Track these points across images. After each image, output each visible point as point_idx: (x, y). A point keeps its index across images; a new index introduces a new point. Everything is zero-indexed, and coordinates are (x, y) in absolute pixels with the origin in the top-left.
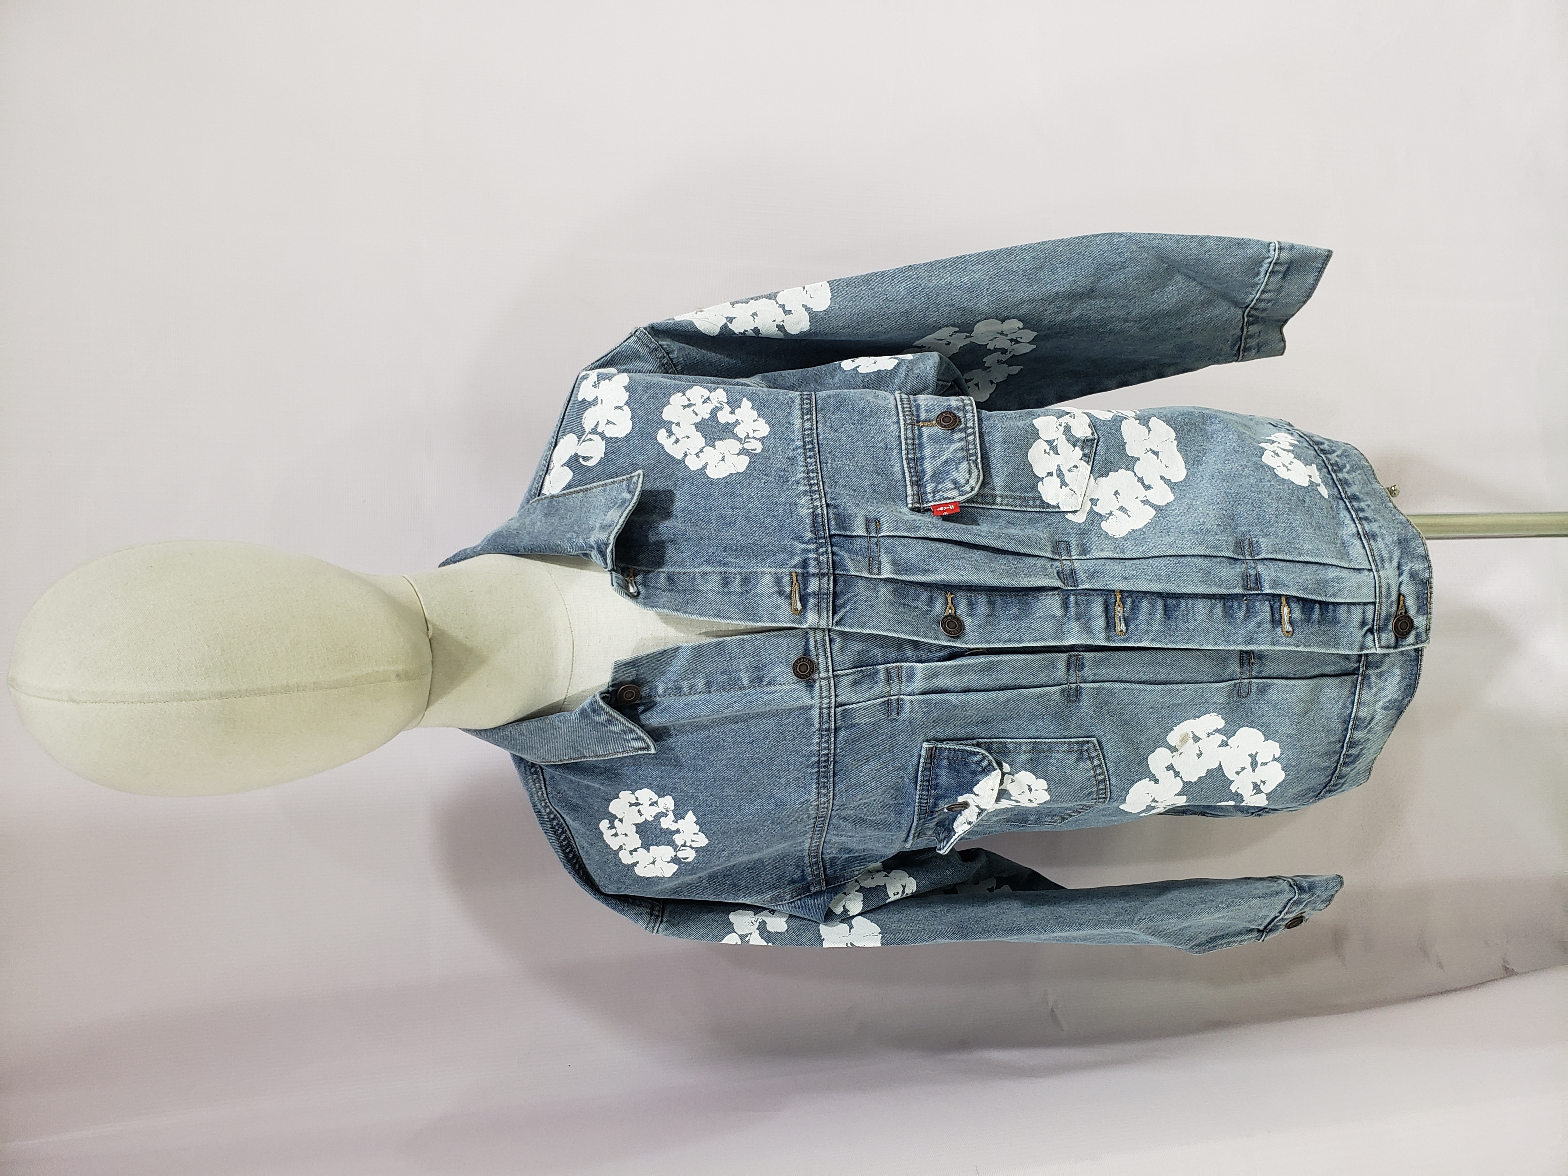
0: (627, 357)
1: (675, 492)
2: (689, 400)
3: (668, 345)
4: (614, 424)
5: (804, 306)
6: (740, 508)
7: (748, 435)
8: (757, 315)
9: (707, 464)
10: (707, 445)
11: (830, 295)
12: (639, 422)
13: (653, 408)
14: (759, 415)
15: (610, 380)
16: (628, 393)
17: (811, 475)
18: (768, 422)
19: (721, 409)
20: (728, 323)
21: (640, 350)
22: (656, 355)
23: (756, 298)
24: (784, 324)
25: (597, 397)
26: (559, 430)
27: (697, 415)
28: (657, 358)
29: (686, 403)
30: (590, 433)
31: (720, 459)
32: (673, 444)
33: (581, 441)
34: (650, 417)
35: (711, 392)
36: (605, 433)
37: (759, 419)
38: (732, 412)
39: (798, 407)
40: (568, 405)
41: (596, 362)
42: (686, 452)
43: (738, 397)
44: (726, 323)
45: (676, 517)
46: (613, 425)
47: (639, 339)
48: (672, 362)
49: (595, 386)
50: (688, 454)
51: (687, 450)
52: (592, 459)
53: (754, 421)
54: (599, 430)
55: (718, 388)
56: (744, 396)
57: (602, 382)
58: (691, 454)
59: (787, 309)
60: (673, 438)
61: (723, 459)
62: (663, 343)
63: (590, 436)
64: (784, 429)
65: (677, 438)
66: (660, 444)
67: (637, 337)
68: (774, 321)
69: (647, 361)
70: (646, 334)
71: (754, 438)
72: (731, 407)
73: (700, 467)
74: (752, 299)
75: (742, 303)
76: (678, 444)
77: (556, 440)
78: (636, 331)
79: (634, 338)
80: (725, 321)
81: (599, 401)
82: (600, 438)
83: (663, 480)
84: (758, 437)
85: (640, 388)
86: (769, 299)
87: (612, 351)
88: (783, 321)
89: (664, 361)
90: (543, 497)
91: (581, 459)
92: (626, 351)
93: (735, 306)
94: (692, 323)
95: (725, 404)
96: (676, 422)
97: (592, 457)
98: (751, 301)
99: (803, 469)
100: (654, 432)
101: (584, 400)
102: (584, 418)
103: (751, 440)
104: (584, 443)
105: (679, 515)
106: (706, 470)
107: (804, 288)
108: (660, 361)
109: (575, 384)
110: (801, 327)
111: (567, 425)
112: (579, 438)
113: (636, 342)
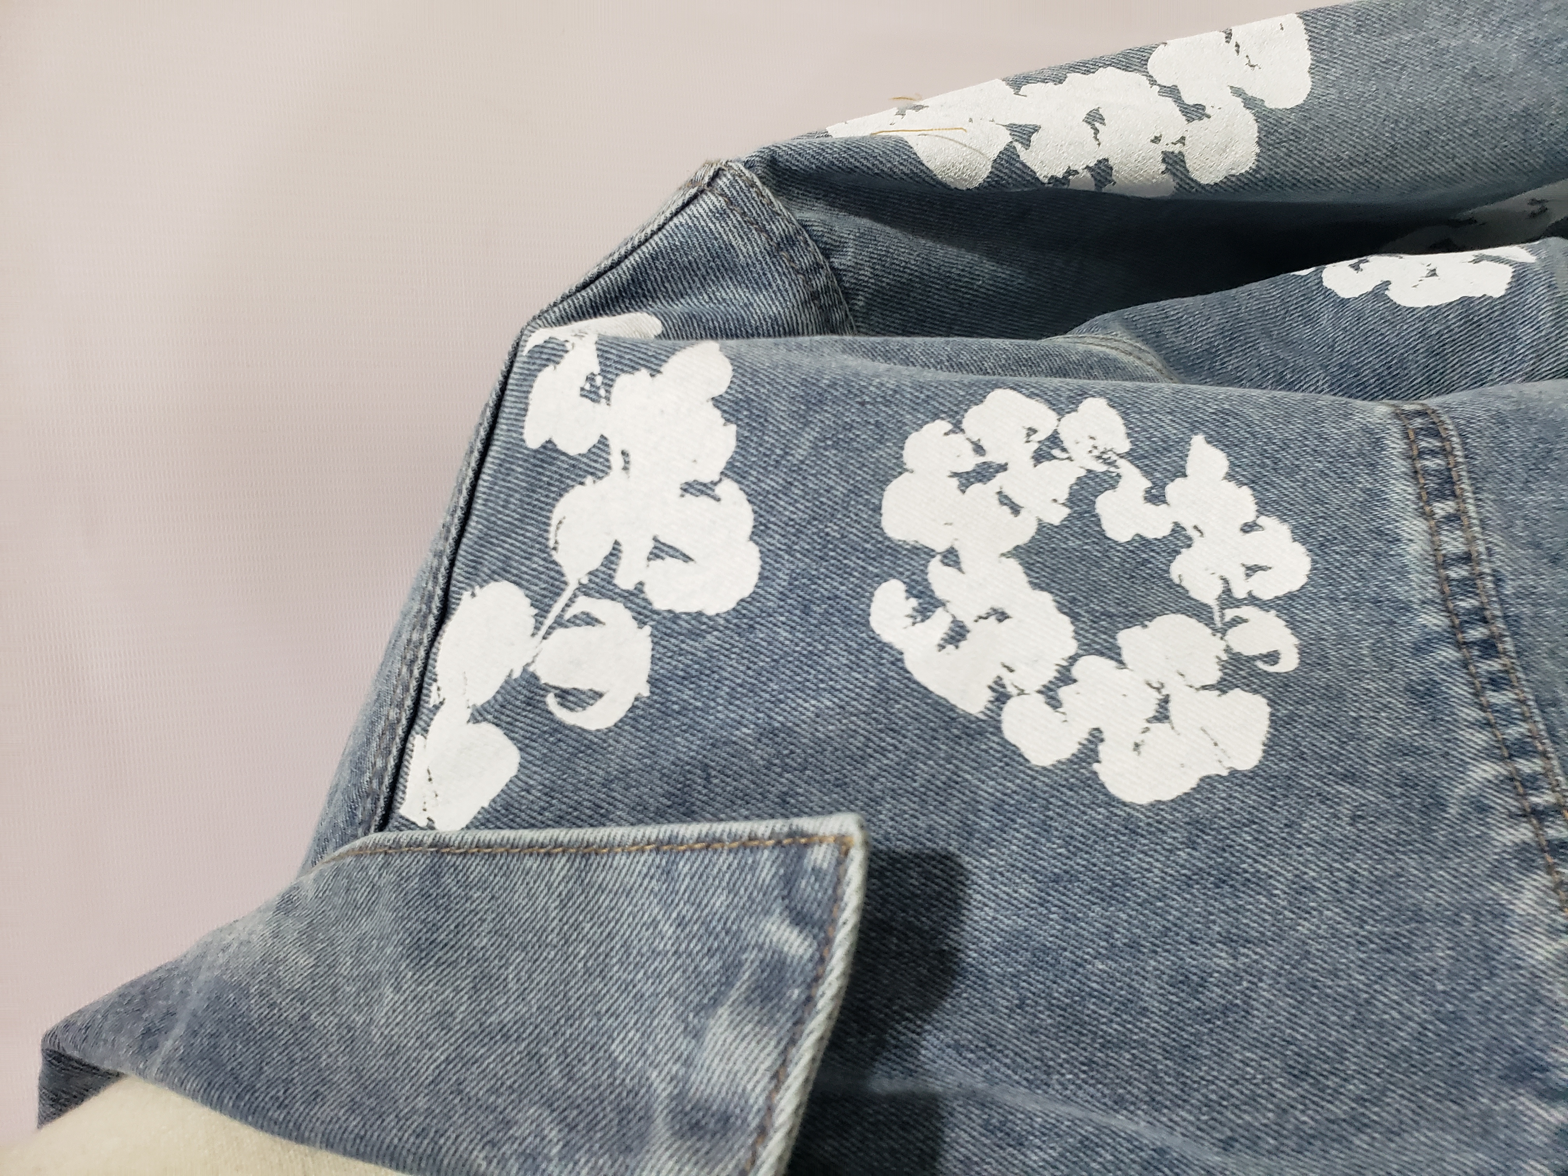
0: (690, 269)
1: (966, 860)
2: (979, 449)
3: (824, 223)
4: (687, 558)
5: (1237, 92)
6: (1261, 941)
7: (1228, 591)
8: (1102, 120)
9: (1096, 737)
10: (1088, 648)
11: (1307, 59)
12: (790, 551)
13: (840, 491)
14: (1263, 507)
15: (655, 372)
16: (733, 428)
17: (1526, 766)
18: (1302, 535)
19: (1110, 482)
20: (1018, 146)
21: (737, 243)
22: (791, 259)
23: (1087, 67)
24: (1183, 149)
25: (603, 441)
26: (455, 552)
27: (1016, 510)
28: (797, 272)
29: (969, 462)
30: (584, 590)
31: (1151, 713)
32: (942, 647)
33: (549, 621)
34: (833, 530)
35: (1061, 413)
36: (650, 592)
37: (1263, 520)
38: (1156, 497)
39: (1400, 466)
40: (484, 455)
41: (579, 289)
42: (999, 681)
43: (1171, 431)
44: (1010, 145)
45: (982, 976)
46: (678, 563)
47: (730, 202)
48: (840, 281)
49: (591, 393)
50: (1011, 689)
51: (1004, 673)
52: (600, 703)
53: (1248, 528)
54: (624, 580)
55: (1084, 394)
56: (1194, 429)
57: (624, 382)
58: (1022, 692)
59: (1189, 100)
60: (940, 623)
61: (1162, 715)
62: (807, 215)
63: (583, 604)
64: (1365, 560)
65: (955, 621)
66: (884, 647)
67: (723, 195)
68: (1156, 140)
69: (759, 284)
70: (753, 185)
71: (1252, 600)
72: (1147, 472)
73: (1067, 748)
74: (1074, 68)
75: (1044, 81)
76: (962, 644)
77: (446, 591)
78: (717, 175)
79: (710, 200)
80: (1004, 139)
81: (616, 460)
82: (628, 614)
83: (909, 805)
84: (1266, 594)
85: (780, 407)
86: (1126, 68)
87: (634, 249)
88: (1182, 140)
89: (819, 281)
90: (405, 836)
91: (551, 701)
92: (684, 248)
93: (1024, 89)
94: (902, 147)
95: (1122, 462)
96: (941, 546)
97: (601, 695)
98: (1072, 77)
99: (1481, 738)
100: (859, 597)
101: (549, 446)
102: (554, 522)
103: (1245, 611)
104: (559, 632)
105: (995, 968)
106: (1096, 767)
107: (1229, 36)
108: (807, 281)
109: (506, 377)
110: (1231, 159)
111: (484, 540)
112: (541, 607)
113: (720, 215)
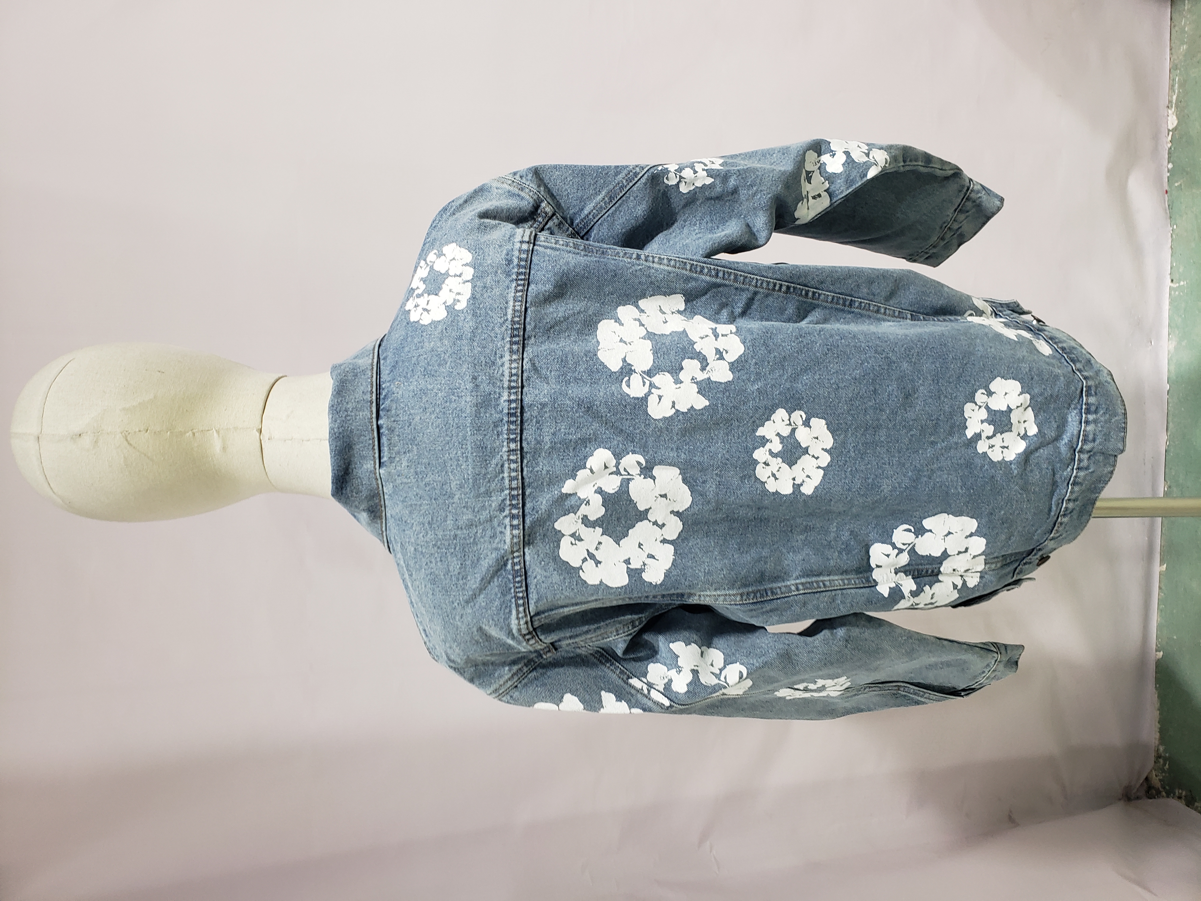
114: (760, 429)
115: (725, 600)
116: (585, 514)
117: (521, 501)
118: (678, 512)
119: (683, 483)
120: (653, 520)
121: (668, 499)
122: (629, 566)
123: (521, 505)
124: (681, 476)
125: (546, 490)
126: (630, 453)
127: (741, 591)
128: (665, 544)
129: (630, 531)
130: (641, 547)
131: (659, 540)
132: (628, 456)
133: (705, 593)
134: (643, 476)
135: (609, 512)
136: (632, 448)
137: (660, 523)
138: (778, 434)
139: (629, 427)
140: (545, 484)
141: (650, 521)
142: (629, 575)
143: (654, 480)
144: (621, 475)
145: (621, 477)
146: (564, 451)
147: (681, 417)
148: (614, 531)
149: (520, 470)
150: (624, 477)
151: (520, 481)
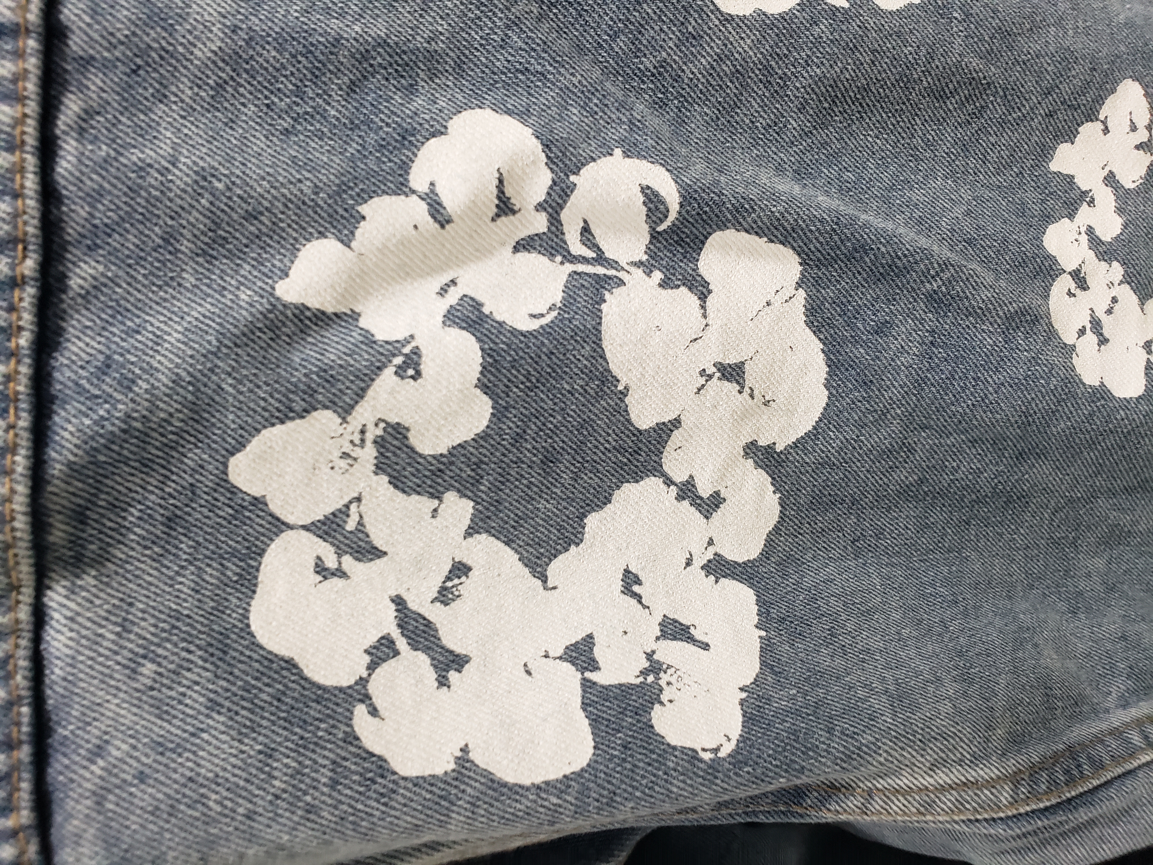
114: (1063, 149)
115: (960, 806)
116: (393, 419)
117: (27, 318)
118: (770, 449)
119: (809, 324)
120: (680, 477)
121: (747, 389)
122: (588, 675)
123: (24, 340)
124: (802, 294)
125: (189, 279)
126: (618, 152)
127: (1011, 765)
128: (722, 580)
129: (592, 521)
130: (636, 588)
131: (699, 562)
132: (604, 162)
133: (892, 782)
134: (658, 276)
135: (510, 426)
136: (623, 130)
137: (704, 490)
138: (1110, 179)
139: (614, 37)
140: (185, 246)
141: (669, 482)
142: (595, 722)
143: (703, 297)
144: (570, 258)
145: (569, 268)
146: (299, 92)
147: (822, 29)
148: (526, 518)
149: (31, 141)
150: (581, 268)
151: (32, 204)
